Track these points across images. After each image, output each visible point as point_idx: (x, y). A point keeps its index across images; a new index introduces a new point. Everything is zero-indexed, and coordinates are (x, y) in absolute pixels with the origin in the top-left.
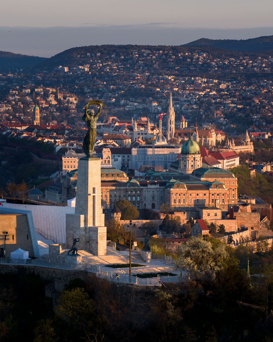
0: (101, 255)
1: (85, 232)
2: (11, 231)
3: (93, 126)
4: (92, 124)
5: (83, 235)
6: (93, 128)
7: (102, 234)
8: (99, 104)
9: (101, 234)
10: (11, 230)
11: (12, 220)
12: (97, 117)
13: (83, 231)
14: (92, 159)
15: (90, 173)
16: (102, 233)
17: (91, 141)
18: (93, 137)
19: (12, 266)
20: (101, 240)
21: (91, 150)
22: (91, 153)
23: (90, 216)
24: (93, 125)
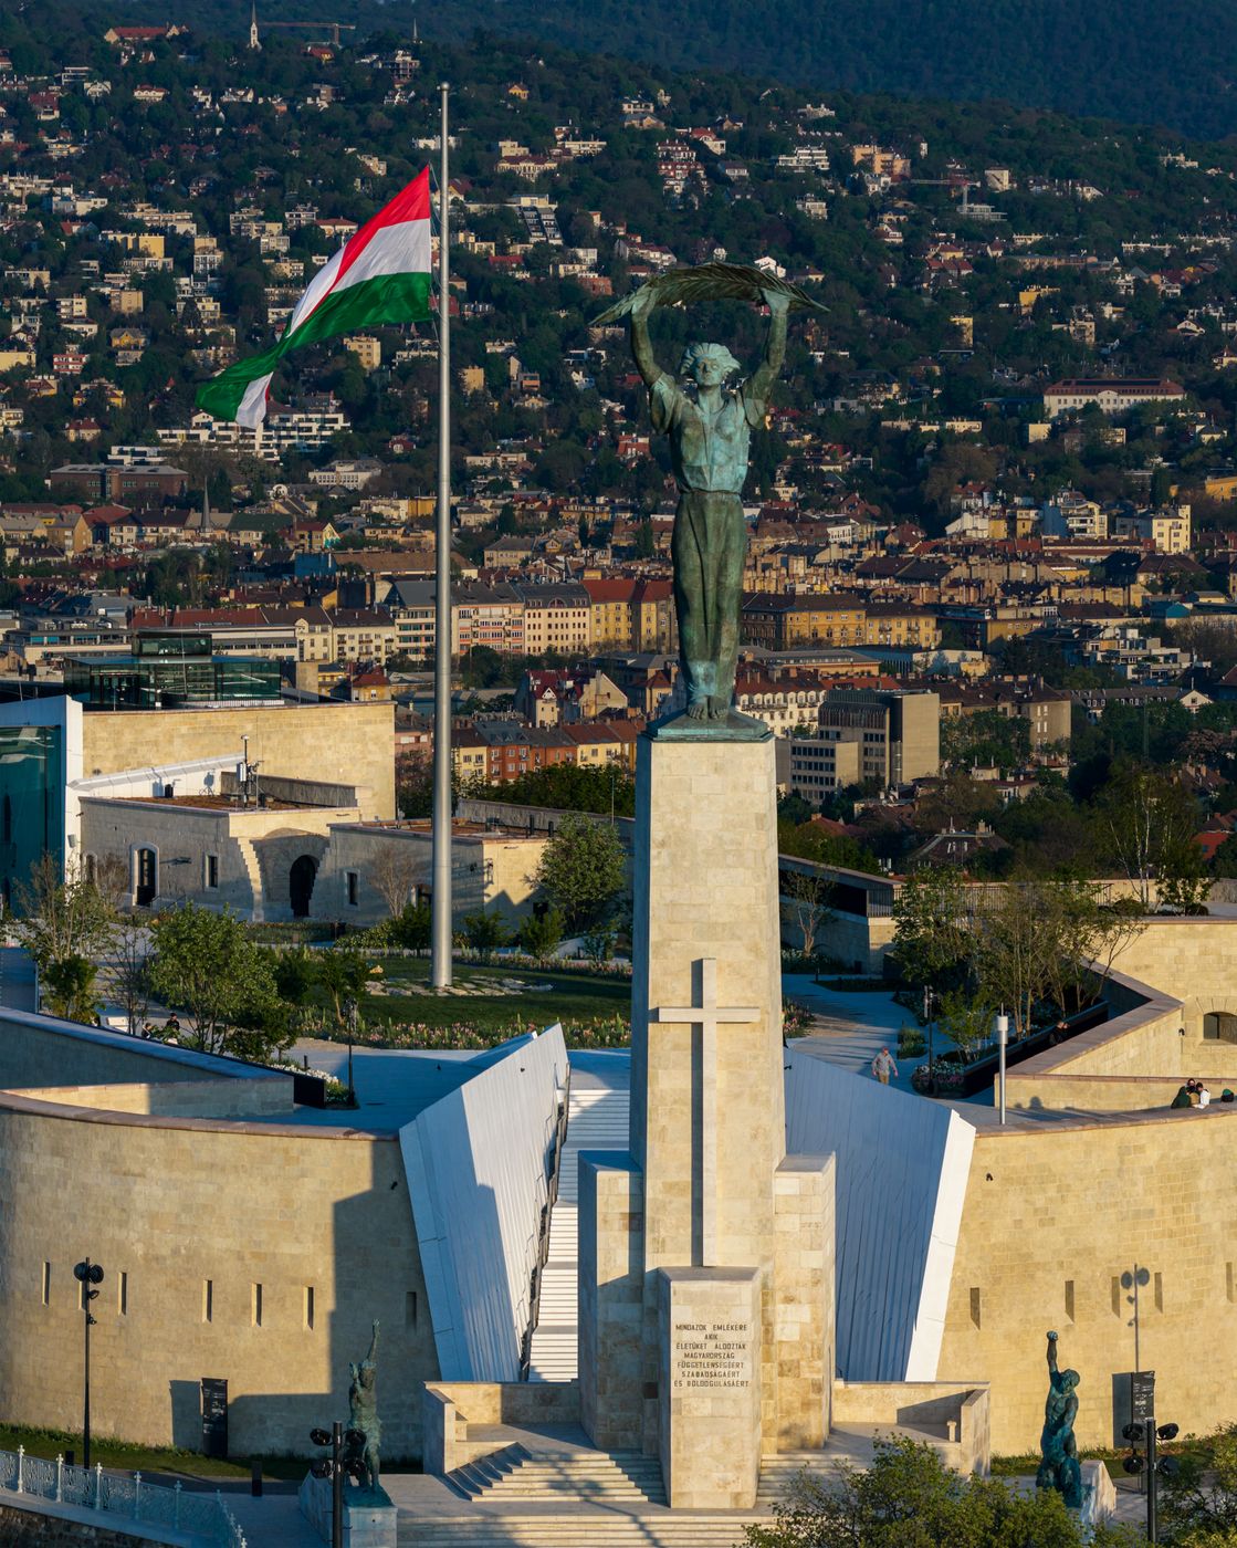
0: (697, 1504)
1: (638, 1305)
2: (293, 1256)
3: (700, 470)
4: (696, 457)
5: (623, 1331)
6: (701, 486)
7: (711, 1337)
8: (762, 293)
9: (698, 1337)
10: (296, 1249)
11: (303, 1175)
12: (747, 400)
13: (619, 1301)
14: (687, 732)
15: (663, 844)
16: (709, 1330)
17: (698, 590)
18: (712, 563)
19: (93, 1533)
20: (704, 1384)
21: (703, 658)
22: (703, 686)
23: (670, 1187)
24: (703, 462)
